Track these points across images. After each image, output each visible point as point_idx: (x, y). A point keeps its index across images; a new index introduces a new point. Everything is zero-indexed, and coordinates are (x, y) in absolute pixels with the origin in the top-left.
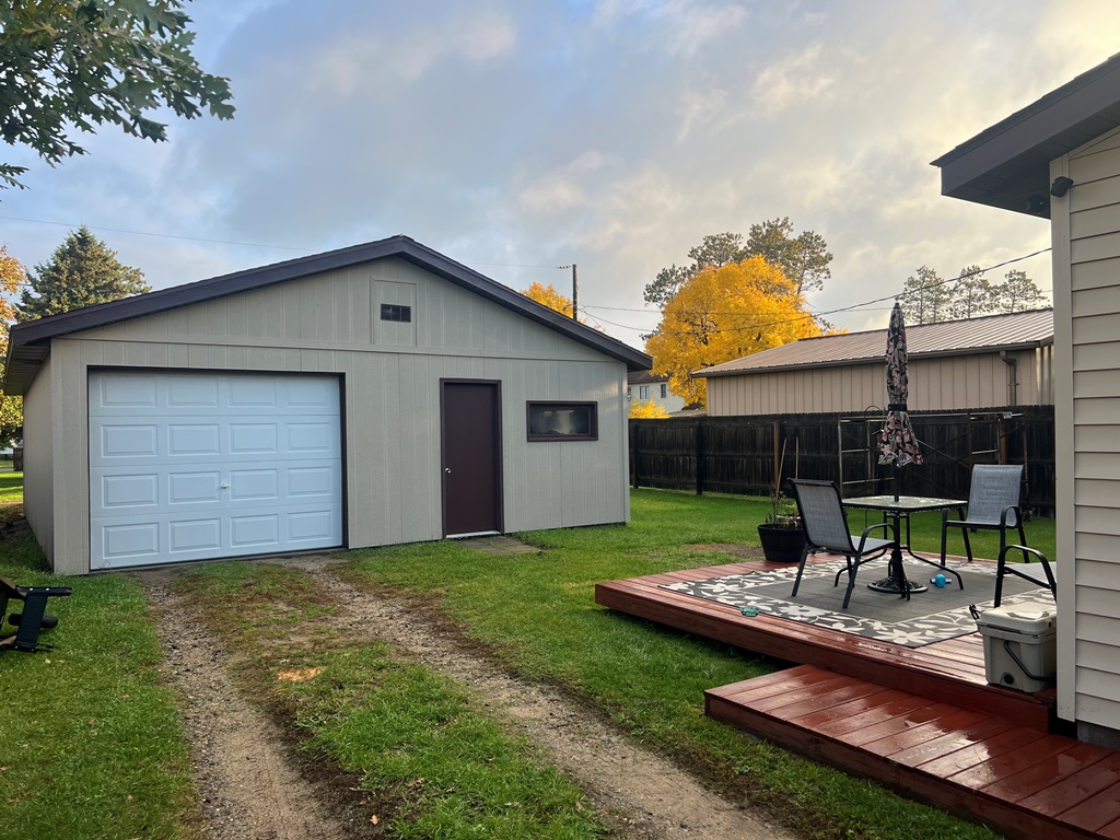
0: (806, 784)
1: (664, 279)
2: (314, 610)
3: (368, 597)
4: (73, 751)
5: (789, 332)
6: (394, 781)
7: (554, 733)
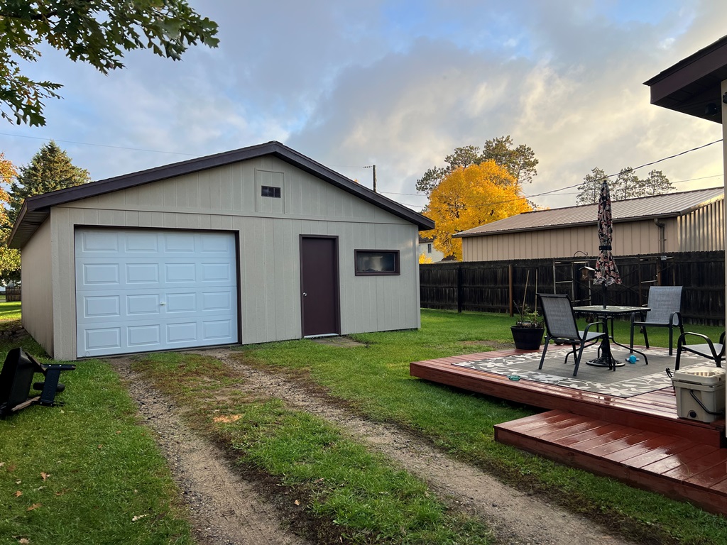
0: (568, 481)
1: (429, 175)
2: (229, 381)
3: (261, 374)
4: (92, 464)
5: (512, 209)
6: (305, 480)
7: (399, 452)
